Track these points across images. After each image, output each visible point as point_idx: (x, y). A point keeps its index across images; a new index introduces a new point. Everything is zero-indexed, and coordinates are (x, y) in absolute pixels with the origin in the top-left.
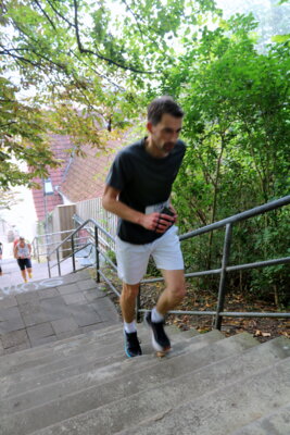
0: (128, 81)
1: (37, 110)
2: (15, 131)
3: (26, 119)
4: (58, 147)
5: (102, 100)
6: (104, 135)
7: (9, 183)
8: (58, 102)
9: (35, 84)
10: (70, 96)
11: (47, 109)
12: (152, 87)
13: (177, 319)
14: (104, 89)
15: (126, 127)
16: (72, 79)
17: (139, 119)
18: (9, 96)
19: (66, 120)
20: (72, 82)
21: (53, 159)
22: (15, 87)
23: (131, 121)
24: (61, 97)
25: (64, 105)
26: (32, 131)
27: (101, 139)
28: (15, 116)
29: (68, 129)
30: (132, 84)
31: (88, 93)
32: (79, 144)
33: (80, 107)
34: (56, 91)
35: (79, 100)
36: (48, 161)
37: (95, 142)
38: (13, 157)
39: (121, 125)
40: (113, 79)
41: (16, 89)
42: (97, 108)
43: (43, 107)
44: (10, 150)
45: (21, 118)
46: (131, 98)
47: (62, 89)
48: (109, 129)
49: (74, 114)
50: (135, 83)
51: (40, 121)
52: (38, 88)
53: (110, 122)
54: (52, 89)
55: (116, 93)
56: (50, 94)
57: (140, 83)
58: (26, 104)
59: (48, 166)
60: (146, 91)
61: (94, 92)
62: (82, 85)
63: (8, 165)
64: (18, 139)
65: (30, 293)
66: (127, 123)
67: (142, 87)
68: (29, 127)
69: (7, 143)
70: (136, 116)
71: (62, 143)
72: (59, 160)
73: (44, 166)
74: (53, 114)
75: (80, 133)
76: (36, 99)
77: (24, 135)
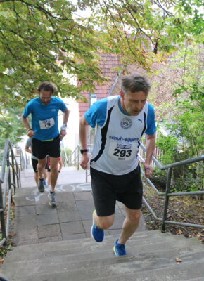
0: (176, 7)
1: (90, 30)
2: (69, 48)
3: (80, 37)
4: (107, 67)
5: (151, 23)
6: (150, 57)
7: (59, 94)
8: (110, 24)
9: (91, 6)
10: (121, 19)
11: (100, 30)
12: (198, 14)
13: (200, 234)
14: (153, 14)
15: (171, 51)
16: (125, 3)
17: (185, 44)
18: (67, 15)
19: (115, 41)
20: (124, 6)
21: (102, 76)
22: (73, 7)
23: (177, 45)
24: (113, 19)
25: (115, 27)
26: (84, 48)
27: (147, 60)
28: (70, 33)
29: (117, 49)
30: (181, 9)
31: (138, 17)
32: (125, 64)
33: (129, 29)
34: (109, 14)
35: (129, 23)
36: (96, 78)
37: (141, 63)
38: (65, 71)
39: (167, 48)
40: (162, 4)
41: (73, 9)
42: (146, 31)
43: (96, 27)
44: (63, 64)
45: (75, 36)
46: (178, 23)
47: (115, 12)
48: (155, 52)
49: (124, 36)
50: (183, 8)
51: (92, 40)
52: (92, 10)
53: (157, 45)
54: (105, 12)
55: (164, 18)
56: (104, 15)
57: (188, 9)
58: (81, 23)
59: (95, 83)
60: (193, 17)
61: (144, 15)
62: (133, 9)
63: (60, 78)
64: (71, 55)
65: (67, 194)
66: (173, 47)
67: (189, 12)
68: (81, 45)
69: (61, 57)
70: (182, 40)
71: (110, 63)
72: (106, 77)
73: (92, 81)
74: (104, 34)
75: (128, 53)
76: (90, 20)
77: (76, 51)
